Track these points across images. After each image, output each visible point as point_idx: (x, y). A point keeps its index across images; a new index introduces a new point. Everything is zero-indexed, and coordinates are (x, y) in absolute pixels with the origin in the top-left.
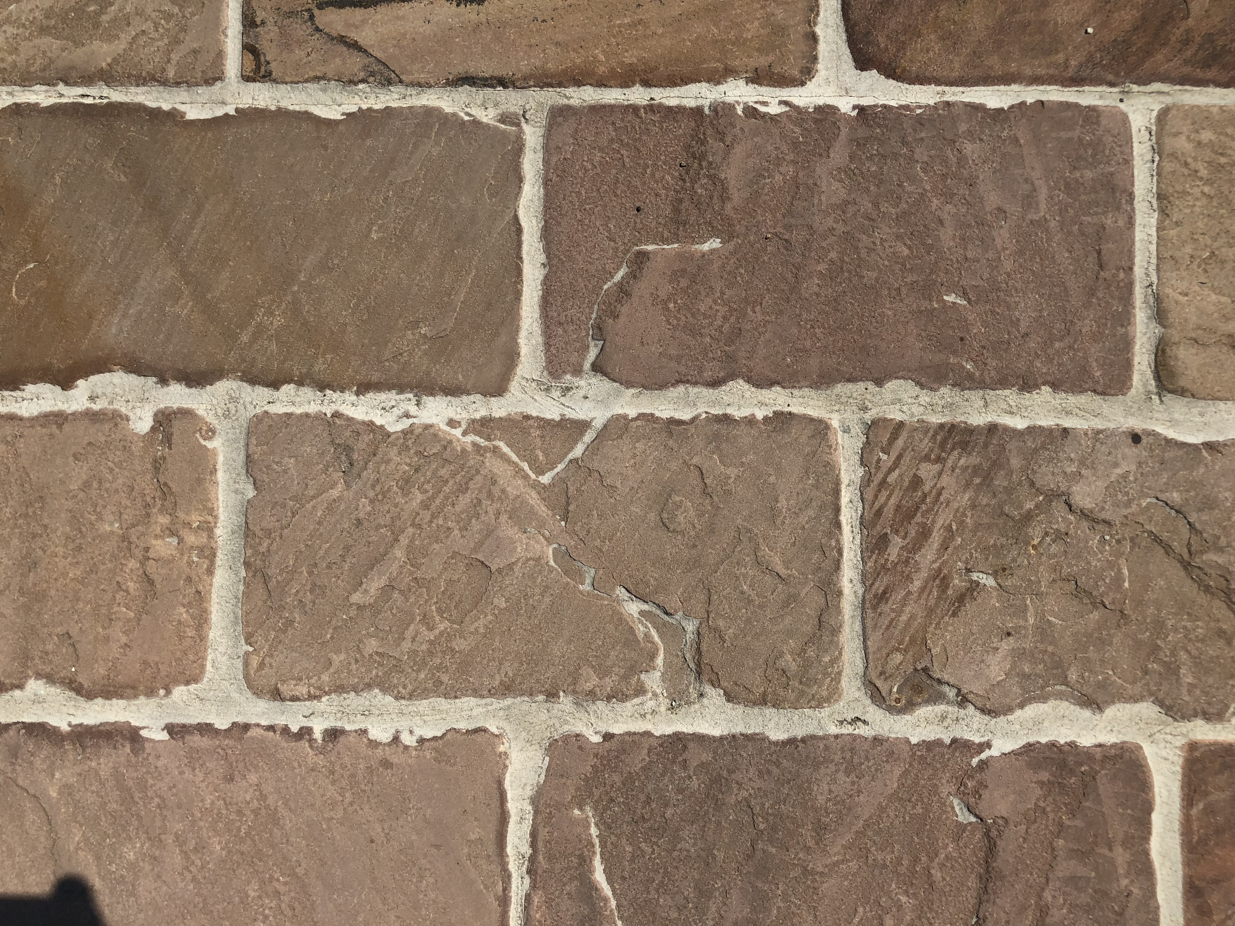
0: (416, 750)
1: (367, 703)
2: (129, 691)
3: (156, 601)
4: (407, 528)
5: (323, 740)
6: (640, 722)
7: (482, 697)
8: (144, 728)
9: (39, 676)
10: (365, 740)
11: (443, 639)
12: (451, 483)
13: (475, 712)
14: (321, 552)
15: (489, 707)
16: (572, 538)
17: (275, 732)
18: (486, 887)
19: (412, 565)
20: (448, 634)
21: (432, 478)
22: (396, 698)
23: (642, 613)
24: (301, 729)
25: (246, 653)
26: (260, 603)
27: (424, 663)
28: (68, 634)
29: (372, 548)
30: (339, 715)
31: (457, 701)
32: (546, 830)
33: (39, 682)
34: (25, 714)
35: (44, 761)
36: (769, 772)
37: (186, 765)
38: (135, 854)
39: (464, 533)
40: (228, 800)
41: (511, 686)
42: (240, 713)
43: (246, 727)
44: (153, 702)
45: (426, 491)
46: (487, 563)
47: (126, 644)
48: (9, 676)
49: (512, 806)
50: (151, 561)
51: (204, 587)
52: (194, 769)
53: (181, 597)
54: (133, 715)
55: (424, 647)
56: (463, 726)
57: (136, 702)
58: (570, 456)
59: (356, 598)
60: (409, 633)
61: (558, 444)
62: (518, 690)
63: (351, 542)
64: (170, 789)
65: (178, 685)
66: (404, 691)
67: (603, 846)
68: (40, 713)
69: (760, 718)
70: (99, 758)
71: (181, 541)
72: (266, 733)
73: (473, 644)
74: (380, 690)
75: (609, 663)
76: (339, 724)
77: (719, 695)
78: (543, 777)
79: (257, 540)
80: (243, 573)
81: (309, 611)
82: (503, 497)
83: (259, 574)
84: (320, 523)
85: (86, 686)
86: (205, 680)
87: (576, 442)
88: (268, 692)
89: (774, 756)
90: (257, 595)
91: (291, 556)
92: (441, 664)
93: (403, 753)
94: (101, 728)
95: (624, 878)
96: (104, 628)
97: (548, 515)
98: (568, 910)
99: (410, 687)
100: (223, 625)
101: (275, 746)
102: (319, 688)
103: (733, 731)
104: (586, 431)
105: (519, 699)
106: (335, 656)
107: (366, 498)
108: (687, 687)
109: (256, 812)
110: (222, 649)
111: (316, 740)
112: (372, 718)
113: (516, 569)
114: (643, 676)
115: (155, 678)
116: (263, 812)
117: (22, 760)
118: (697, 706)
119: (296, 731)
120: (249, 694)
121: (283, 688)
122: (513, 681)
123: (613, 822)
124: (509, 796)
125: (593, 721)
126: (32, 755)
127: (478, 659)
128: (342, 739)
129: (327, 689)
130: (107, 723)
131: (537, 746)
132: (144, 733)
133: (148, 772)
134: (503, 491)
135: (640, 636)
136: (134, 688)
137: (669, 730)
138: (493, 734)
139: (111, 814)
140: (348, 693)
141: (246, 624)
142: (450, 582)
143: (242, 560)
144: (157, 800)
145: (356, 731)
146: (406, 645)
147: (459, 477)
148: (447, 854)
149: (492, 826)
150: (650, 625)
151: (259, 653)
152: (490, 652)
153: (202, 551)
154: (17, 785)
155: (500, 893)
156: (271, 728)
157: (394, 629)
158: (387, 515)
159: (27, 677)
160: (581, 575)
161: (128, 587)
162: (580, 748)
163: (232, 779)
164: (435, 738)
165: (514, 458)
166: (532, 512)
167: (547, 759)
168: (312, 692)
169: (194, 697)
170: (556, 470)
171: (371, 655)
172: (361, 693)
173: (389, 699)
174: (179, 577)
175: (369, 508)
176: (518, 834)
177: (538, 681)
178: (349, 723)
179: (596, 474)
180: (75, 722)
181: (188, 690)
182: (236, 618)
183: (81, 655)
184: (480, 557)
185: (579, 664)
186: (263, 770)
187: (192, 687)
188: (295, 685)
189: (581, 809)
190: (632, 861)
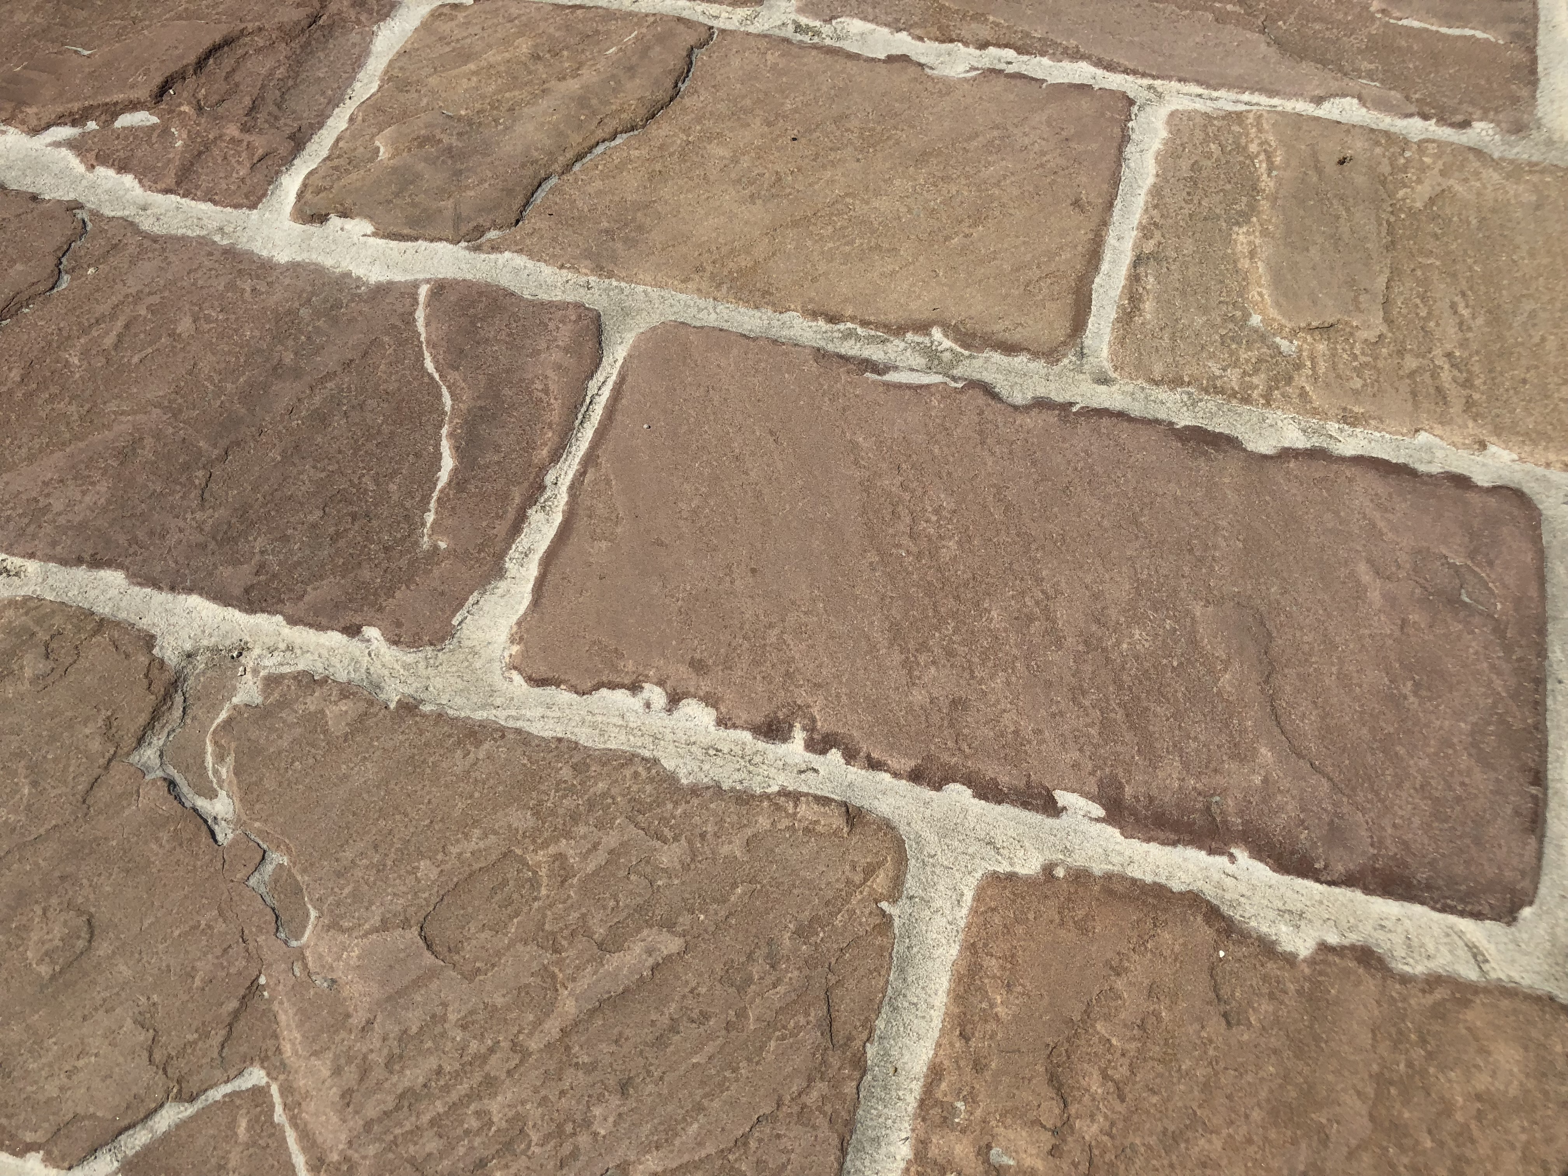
0: (647, 676)
1: (706, 767)
2: (1119, 888)
3: (1048, 1040)
4: (540, 1051)
5: (791, 726)
6: (298, 641)
7: (518, 731)
8: (1098, 820)
9: (1290, 959)
10: (723, 709)
11: (546, 835)
12: (425, 1118)
13: (540, 711)
14: (709, 1049)
15: (514, 713)
16: (259, 948)
17: (868, 757)
18: (608, 482)
19: (554, 976)
20: (534, 841)
21: (460, 1139)
22: (656, 761)
23: (211, 795)
24: (823, 752)
25: (895, 902)
26: (851, 984)
27: (591, 805)
28: (1228, 1023)
29: (616, 1031)
30: (758, 759)
31: (560, 735)
32: (495, 531)
33: (1289, 948)
34: (1317, 898)
35: (1281, 808)
36: (152, 533)
37: (1029, 742)
38: (1131, 636)
39: (439, 1010)
40: (966, 675)
41: (465, 736)
42: (926, 804)
43: (916, 776)
44: (1078, 860)
45: (477, 1113)
46: (421, 943)
47: (1118, 974)
48: (1346, 972)
49: (533, 570)
50: (1049, 1125)
51: (952, 1045)
52: (1016, 732)
53: (1000, 1035)
54: (1117, 847)
55: (582, 830)
56: (564, 696)
57: (1110, 867)
58: (188, 1110)
59: (671, 944)
60: (600, 858)
61: (200, 1141)
62: (457, 728)
63: (650, 1053)
64: (1061, 714)
65: (1029, 877)
66: (640, 769)
67: (426, 499)
68: (1289, 893)
69: (123, 604)
70: (1180, 788)
71: (984, 1151)
72: (884, 758)
73: (500, 814)
74: (678, 781)
75: (299, 730)
76: (761, 745)
77: (162, 648)
78: (471, 600)
79: (828, 1108)
80: (871, 1050)
81: (762, 943)
82: (342, 1061)
83: (840, 1038)
84: (699, 1108)
85: (1199, 919)
86: (978, 875)
87: (167, 1135)
88: (868, 824)
89: (131, 551)
90: (853, 1001)
91: (771, 1057)
92: (565, 797)
93: (668, 677)
94: (1173, 837)
95: (417, 455)
96: (1157, 1015)
97: (281, 1003)
98: (508, 434)
99: (628, 772)
100: (930, 964)
101: (872, 734)
102: (778, 808)
103: (170, 597)
104: (137, 1154)
105: (463, 715)
106: (738, 854)
107: (595, 1134)
108: (204, 672)
109: (923, 647)
110: (940, 921)
111: (804, 728)
112: (706, 741)
113: (376, 920)
114: (259, 700)
115: (1069, 900)
116: (912, 645)
117: (1320, 818)
118: (205, 643)
119: (834, 750)
120: (903, 829)
121: (838, 821)
122: (459, 743)
123: (399, 523)
124: (530, 586)
125: (367, 658)
126: (1303, 821)
127: (501, 788)
128: (759, 719)
129: (766, 804)
130: (1163, 843)
131: (466, 643)
132: (1099, 811)
133: (1096, 746)
134: (337, 1071)
135: (230, 760)
136: (1110, 892)
137: (261, 620)
138: (520, 672)
139: (1168, 700)
140: (732, 789)
141: (884, 953)
142: (497, 928)
143: (869, 1077)
144: (1087, 703)
145: (735, 726)
146: (611, 840)
147: (408, 1126)
148: (648, 532)
149: (569, 551)
150: (210, 773)
151: (870, 894)
152: (477, 795)
153: (945, 1118)
154: (1330, 779)
155: (591, 471)
156: (874, 765)
157: (622, 873)
158: (567, 1086)
159: (1311, 961)
160: (276, 881)
161: (1103, 1085)
162: (399, 625)
163: (955, 703)
164: (612, 686)
165: (291, 1137)
166: (304, 1016)
167: (455, 622)
168: (791, 804)
169: (1005, 852)
170: (228, 1088)
171: (676, 839)
172: (711, 783)
173: (669, 764)
174: (997, 1075)
175: (597, 1111)
176: (538, 537)
177: (421, 733)
178: (744, 743)
179: (157, 1057)
180: (1222, 861)
181: (1011, 865)
182: (902, 971)
183: (1205, 976)
184: (428, 958)
185: (345, 741)
186: (899, 703)
187: (1004, 868)
188: (817, 822)
189: (436, 548)
190: (395, 472)
